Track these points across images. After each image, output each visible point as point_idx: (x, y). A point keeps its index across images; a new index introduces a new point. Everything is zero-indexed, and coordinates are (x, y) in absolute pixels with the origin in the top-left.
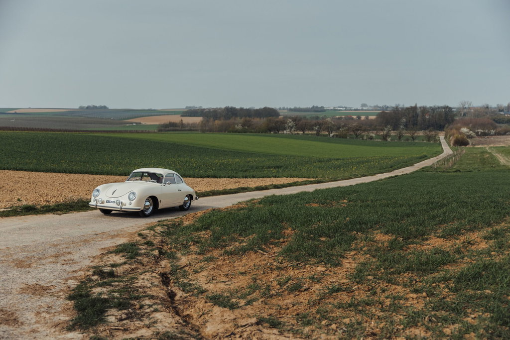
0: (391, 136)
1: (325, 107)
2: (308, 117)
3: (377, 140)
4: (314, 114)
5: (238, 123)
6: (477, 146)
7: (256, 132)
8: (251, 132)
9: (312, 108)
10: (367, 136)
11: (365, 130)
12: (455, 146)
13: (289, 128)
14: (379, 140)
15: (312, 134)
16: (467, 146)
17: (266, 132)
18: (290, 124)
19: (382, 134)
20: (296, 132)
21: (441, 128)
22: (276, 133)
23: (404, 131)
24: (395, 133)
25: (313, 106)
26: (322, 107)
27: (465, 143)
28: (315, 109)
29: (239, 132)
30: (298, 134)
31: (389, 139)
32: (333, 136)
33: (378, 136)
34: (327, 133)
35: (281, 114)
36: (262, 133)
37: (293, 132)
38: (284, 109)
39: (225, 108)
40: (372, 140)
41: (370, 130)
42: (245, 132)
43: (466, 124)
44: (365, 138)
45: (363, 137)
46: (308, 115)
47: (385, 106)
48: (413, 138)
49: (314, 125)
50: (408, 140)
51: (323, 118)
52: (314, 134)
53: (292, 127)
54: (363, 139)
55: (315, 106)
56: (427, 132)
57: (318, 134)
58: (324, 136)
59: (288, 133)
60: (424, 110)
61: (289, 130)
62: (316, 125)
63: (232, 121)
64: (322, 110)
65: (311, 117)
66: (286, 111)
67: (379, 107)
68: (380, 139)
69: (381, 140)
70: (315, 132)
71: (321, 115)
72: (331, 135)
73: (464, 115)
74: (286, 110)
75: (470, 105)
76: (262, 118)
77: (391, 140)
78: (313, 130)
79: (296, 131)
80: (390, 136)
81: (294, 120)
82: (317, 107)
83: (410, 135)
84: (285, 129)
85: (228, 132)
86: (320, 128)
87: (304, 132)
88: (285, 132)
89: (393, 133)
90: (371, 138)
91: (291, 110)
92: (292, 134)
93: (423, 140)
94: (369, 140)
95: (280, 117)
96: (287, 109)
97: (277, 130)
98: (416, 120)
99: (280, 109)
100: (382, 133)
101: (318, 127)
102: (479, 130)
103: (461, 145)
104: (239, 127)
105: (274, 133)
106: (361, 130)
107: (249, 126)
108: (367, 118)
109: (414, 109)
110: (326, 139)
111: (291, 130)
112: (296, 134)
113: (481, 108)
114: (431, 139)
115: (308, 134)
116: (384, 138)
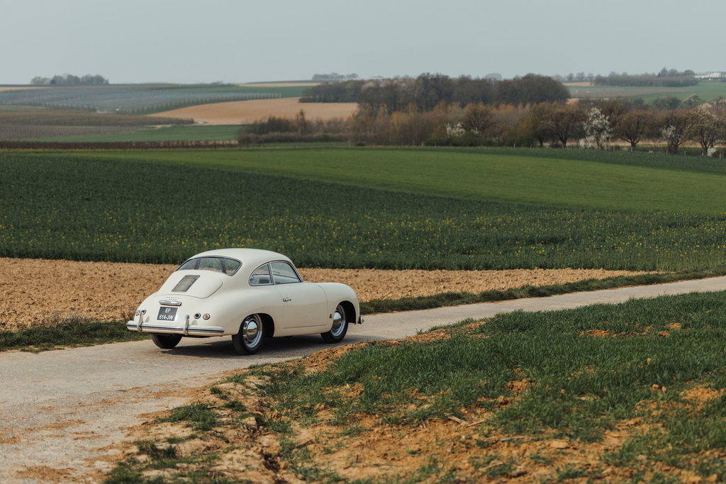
1: (695, 71)
2: (647, 101)
4: (664, 92)
5: (454, 120)
7: (501, 145)
8: (490, 144)
9: (659, 75)
13: (592, 134)
15: (656, 149)
17: (529, 143)
18: (595, 122)
20: (613, 144)
22: (558, 146)
25: (664, 71)
26: (689, 73)
28: (670, 79)
29: (455, 145)
30: (618, 148)
32: (715, 155)
34: (699, 146)
35: (572, 92)
36: (518, 145)
37: (604, 144)
38: (581, 78)
39: (420, 78)
42: (471, 145)
46: (649, 94)
49: (661, 125)
51: (690, 103)
52: (664, 149)
53: (601, 131)
55: (669, 69)
57: (673, 149)
58: (690, 152)
59: (590, 145)
61: (592, 138)
62: (668, 122)
63: (437, 113)
64: (687, 80)
65: (656, 102)
66: (587, 84)
70: (665, 143)
71: (684, 95)
72: (711, 151)
74: (586, 81)
76: (520, 105)
78: (658, 136)
79: (614, 139)
81: (609, 109)
82: (673, 73)
84: (582, 135)
85: (427, 144)
86: (679, 131)
87: (633, 144)
88: (582, 143)
91: (600, 81)
92: (602, 148)
95: (571, 101)
96: (590, 79)
97: (561, 139)
99: (570, 79)
101: (673, 128)
104: (457, 131)
105: (552, 146)
107: (483, 128)
110: (697, 162)
111: (597, 139)
112: (612, 147)
115: (645, 150)
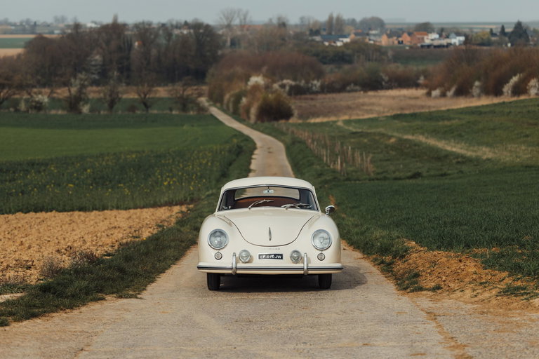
0: (88, 99)
3: (53, 112)
6: (313, 121)
10: (27, 101)
11: (21, 87)
12: (263, 121)
14: (60, 112)
16: (291, 121)
19: (67, 94)
21: (199, 76)
23: (122, 88)
24: (99, 92)
27: (285, 114)
31: (85, 109)
33: (55, 102)
40: (42, 112)
41: (34, 86)
44: (23, 106)
45: (16, 104)
47: (28, 22)
48: (146, 105)
50: (132, 108)
54: (17, 110)
56: (178, 87)
67: (11, 24)
68: (63, 109)
69: (65, 113)
73: (233, 43)
75: (245, 19)
77: (92, 110)
80: (87, 101)
83: (136, 97)
89: (93, 93)
90: (39, 107)
93: (171, 109)
94: (34, 112)
100: (62, 93)
103: (276, 119)
106: (10, 86)
113: (266, 25)
114: (190, 105)
116: (73, 104)
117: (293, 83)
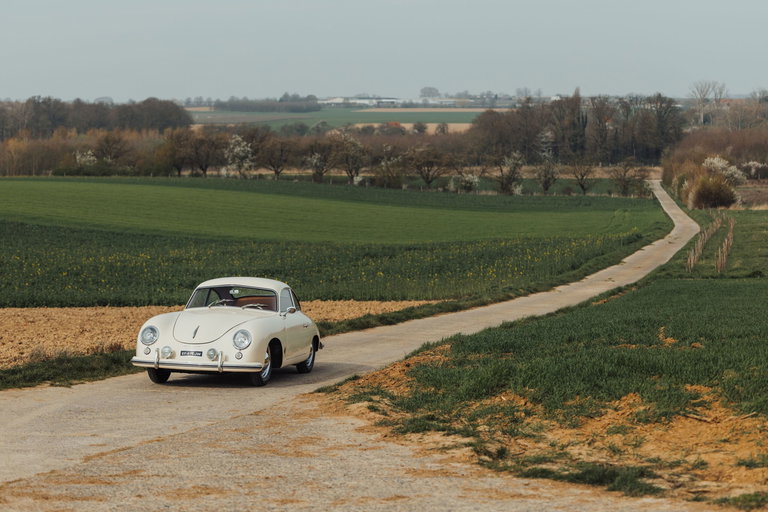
0: (522, 179)
1: (318, 97)
2: (275, 127)
3: (484, 193)
4: (292, 118)
5: (84, 145)
6: (756, 208)
7: (137, 174)
8: (125, 173)
9: (281, 100)
10: (457, 181)
11: (451, 165)
12: (700, 208)
13: (234, 162)
14: (490, 193)
15: (301, 178)
16: (732, 208)
17: (167, 172)
18: (237, 149)
19: (498, 174)
20: (255, 173)
21: (651, 156)
22: (197, 175)
23: (558, 167)
24: (533, 172)
25: (286, 96)
26: (311, 98)
27: (725, 200)
28: (292, 104)
29: (88, 174)
30: (261, 176)
31: (518, 190)
32: (362, 183)
33: (487, 181)
34: (344, 174)
35: (196, 117)
36: (155, 175)
37: (246, 173)
38: (199, 103)
39: (29, 101)
40: (472, 193)
41: (466, 165)
42: (104, 174)
43: (717, 147)
44: (452, 186)
45: (444, 184)
46: (276, 121)
47: (489, 94)
48: (584, 187)
49: (305, 153)
50: (568, 191)
51: (318, 130)
52: (309, 178)
53: (243, 159)
54: (445, 190)
55: (291, 94)
56: (619, 168)
57: (318, 178)
58: (337, 181)
59: (232, 173)
60: (602, 107)
61: (234, 166)
62: (312, 149)
63: (56, 139)
64: (310, 105)
65: (283, 128)
66: (207, 109)
67: (470, 97)
68: (494, 189)
69: (495, 193)
70: (310, 172)
71: (311, 120)
72: (357, 179)
73: (706, 120)
74: (205, 105)
75: (721, 93)
76: (144, 131)
77: (523, 192)
78: (303, 164)
79: (257, 167)
80: (520, 181)
81: (252, 135)
82: (296, 98)
83: (573, 177)
84: (223, 162)
85: (55, 174)
86: (324, 160)
87: (277, 173)
88: (223, 171)
89: (526, 172)
90: (469, 187)
91: (220, 106)
92: (245, 177)
93: (610, 193)
94: (464, 192)
95: (195, 128)
96: (209, 103)
97: (201, 168)
98: (583, 135)
99: (188, 103)
100: (496, 173)
101: (317, 155)
102: (751, 163)
103: (715, 206)
104: (87, 159)
105: (192, 175)
106: (439, 165)
107: (116, 157)
108: (443, 129)
109: (574, 102)
110: (342, 190)
111: (240, 167)
112: (255, 177)
113: (748, 100)
114: (631, 189)
115: (290, 178)
116: (505, 185)
117: (760, 166)
